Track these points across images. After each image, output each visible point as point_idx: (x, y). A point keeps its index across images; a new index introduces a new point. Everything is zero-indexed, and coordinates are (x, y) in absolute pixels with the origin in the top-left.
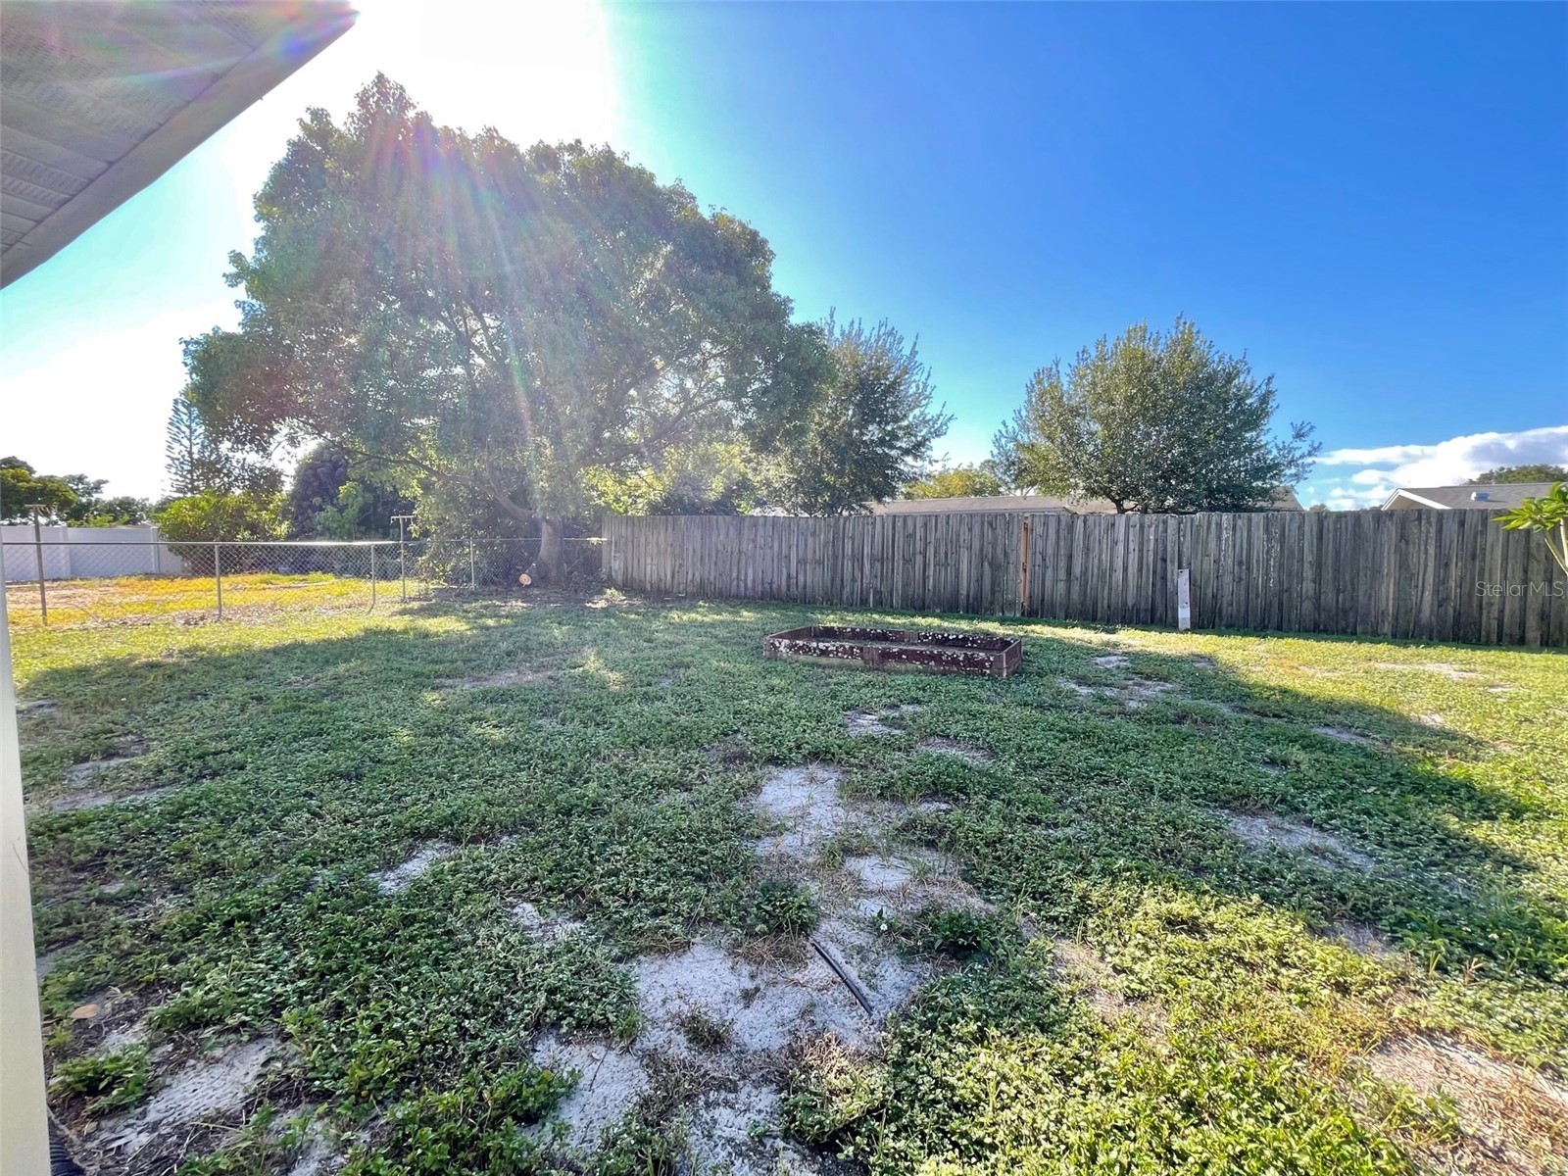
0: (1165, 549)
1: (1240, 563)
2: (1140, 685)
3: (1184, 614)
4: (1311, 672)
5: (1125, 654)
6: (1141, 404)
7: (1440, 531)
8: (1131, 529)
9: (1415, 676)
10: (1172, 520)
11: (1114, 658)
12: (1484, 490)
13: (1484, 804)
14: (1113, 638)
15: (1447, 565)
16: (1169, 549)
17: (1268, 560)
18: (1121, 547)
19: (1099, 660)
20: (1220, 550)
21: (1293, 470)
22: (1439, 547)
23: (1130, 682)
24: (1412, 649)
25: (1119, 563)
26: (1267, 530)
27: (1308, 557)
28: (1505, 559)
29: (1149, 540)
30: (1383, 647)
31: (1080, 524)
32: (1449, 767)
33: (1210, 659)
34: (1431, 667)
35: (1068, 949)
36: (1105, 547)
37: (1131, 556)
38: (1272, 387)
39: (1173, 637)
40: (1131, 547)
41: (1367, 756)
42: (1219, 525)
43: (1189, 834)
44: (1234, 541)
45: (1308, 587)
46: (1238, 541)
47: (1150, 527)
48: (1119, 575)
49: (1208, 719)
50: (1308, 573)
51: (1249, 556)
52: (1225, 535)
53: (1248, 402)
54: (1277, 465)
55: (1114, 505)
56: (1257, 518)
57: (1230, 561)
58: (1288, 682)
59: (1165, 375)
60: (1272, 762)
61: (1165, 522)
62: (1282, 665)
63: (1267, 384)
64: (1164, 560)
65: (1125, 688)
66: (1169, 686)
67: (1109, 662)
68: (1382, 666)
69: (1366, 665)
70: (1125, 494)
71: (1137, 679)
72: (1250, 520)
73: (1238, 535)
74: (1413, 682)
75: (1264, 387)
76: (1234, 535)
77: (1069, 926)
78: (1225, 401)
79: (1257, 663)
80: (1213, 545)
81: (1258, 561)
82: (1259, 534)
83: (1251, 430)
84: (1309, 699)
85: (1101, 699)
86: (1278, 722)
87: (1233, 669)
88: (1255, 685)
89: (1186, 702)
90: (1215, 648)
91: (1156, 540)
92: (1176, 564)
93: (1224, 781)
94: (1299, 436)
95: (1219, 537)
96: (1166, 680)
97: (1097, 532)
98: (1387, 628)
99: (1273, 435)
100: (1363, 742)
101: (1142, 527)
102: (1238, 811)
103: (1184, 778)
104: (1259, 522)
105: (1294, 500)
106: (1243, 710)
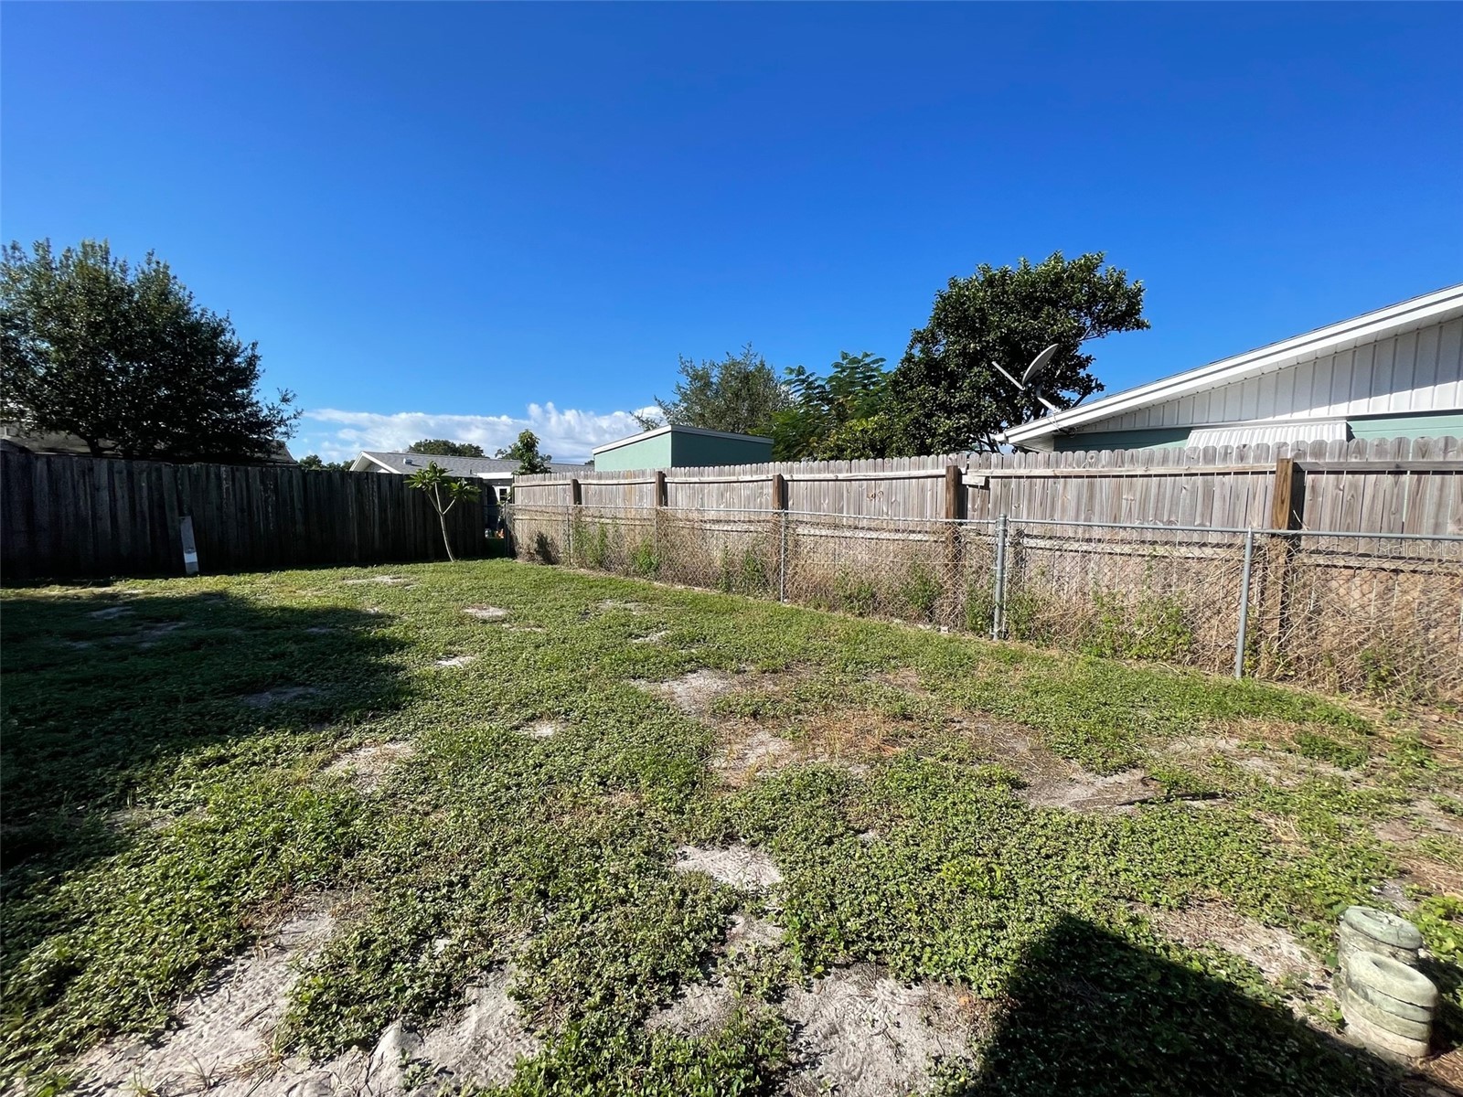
0: (162, 496)
1: (242, 510)
2: (151, 628)
3: (191, 558)
4: (304, 593)
5: (126, 604)
6: (111, 335)
7: (379, 488)
8: (116, 476)
9: (369, 585)
10: (166, 469)
11: (114, 610)
12: (410, 458)
13: (390, 645)
14: (109, 590)
15: (386, 510)
16: (166, 496)
17: (267, 508)
18: (105, 495)
19: (95, 614)
20: (222, 498)
21: (283, 429)
22: (379, 498)
23: (139, 628)
24: (370, 569)
25: (104, 510)
26: (262, 482)
27: (298, 505)
28: (414, 506)
29: (141, 488)
30: (352, 569)
31: (40, 466)
32: (376, 632)
33: (222, 595)
34: (379, 579)
35: (120, 816)
36: (81, 493)
37: (120, 504)
38: (258, 352)
39: (181, 582)
40: (119, 493)
41: (334, 638)
42: (218, 476)
43: (213, 716)
44: (234, 490)
45: (300, 528)
46: (238, 492)
47: (140, 473)
48: (107, 524)
49: (222, 641)
50: (299, 516)
51: (249, 502)
52: (225, 486)
53: (237, 360)
54: (268, 423)
55: (85, 442)
56: (253, 470)
57: (232, 509)
58: (287, 603)
59: (140, 310)
60: (275, 657)
61: (159, 470)
62: (283, 591)
63: (252, 349)
64: (162, 507)
65: (134, 633)
66: (182, 624)
67: (109, 614)
68: (351, 582)
69: (340, 583)
70: (99, 430)
71: (146, 624)
72: (247, 472)
73: (237, 485)
74: (364, 590)
75: (250, 351)
76: (234, 484)
77: (118, 804)
78: (214, 354)
79: (263, 593)
80: (214, 494)
81: (258, 508)
82: (257, 485)
83: (242, 388)
84: (302, 611)
85: (107, 647)
86: (278, 631)
87: (243, 600)
88: (262, 609)
89: (202, 632)
90: (225, 585)
91: (150, 488)
92: (177, 511)
93: (238, 677)
94: (285, 400)
95: (220, 486)
96: (179, 618)
97: (68, 474)
98: (356, 556)
99: (264, 395)
100: (333, 631)
101: (130, 474)
102: (248, 693)
103: (205, 684)
104: (255, 475)
105: (287, 454)
106: (253, 629)
